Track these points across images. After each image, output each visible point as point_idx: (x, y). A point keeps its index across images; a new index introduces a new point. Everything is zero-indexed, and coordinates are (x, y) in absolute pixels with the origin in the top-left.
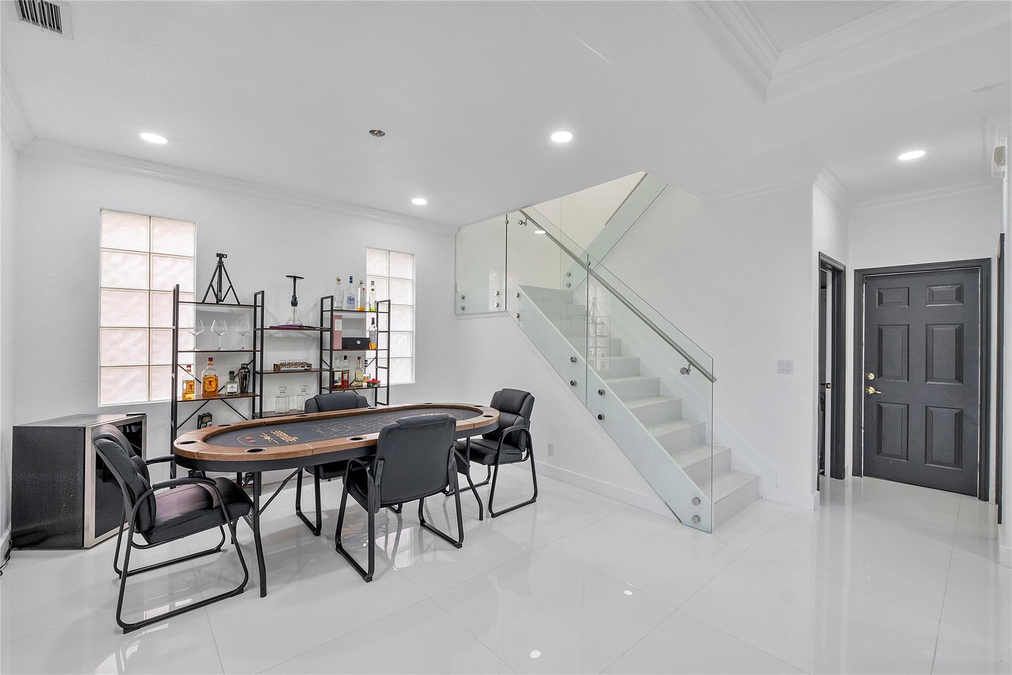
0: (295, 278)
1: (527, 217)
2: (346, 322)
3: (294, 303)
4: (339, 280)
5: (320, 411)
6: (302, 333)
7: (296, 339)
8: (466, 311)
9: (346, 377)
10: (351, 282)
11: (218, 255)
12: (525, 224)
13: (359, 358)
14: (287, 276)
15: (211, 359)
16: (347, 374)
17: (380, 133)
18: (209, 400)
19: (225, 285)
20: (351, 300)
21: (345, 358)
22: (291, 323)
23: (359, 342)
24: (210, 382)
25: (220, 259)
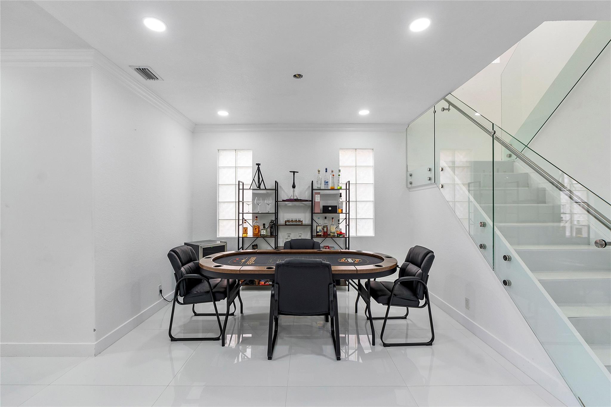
0: (294, 172)
1: (450, 103)
2: (323, 196)
3: (294, 187)
4: (319, 171)
5: (291, 249)
6: (302, 203)
7: (299, 207)
8: (413, 185)
9: (325, 230)
10: (326, 171)
11: (257, 164)
12: (449, 109)
13: (333, 218)
14: (290, 172)
15: (257, 217)
16: (326, 228)
17: (300, 76)
18: (257, 238)
19: (261, 179)
20: (326, 183)
21: (326, 218)
22: (292, 198)
23: (330, 209)
24: (256, 229)
25: (259, 166)
